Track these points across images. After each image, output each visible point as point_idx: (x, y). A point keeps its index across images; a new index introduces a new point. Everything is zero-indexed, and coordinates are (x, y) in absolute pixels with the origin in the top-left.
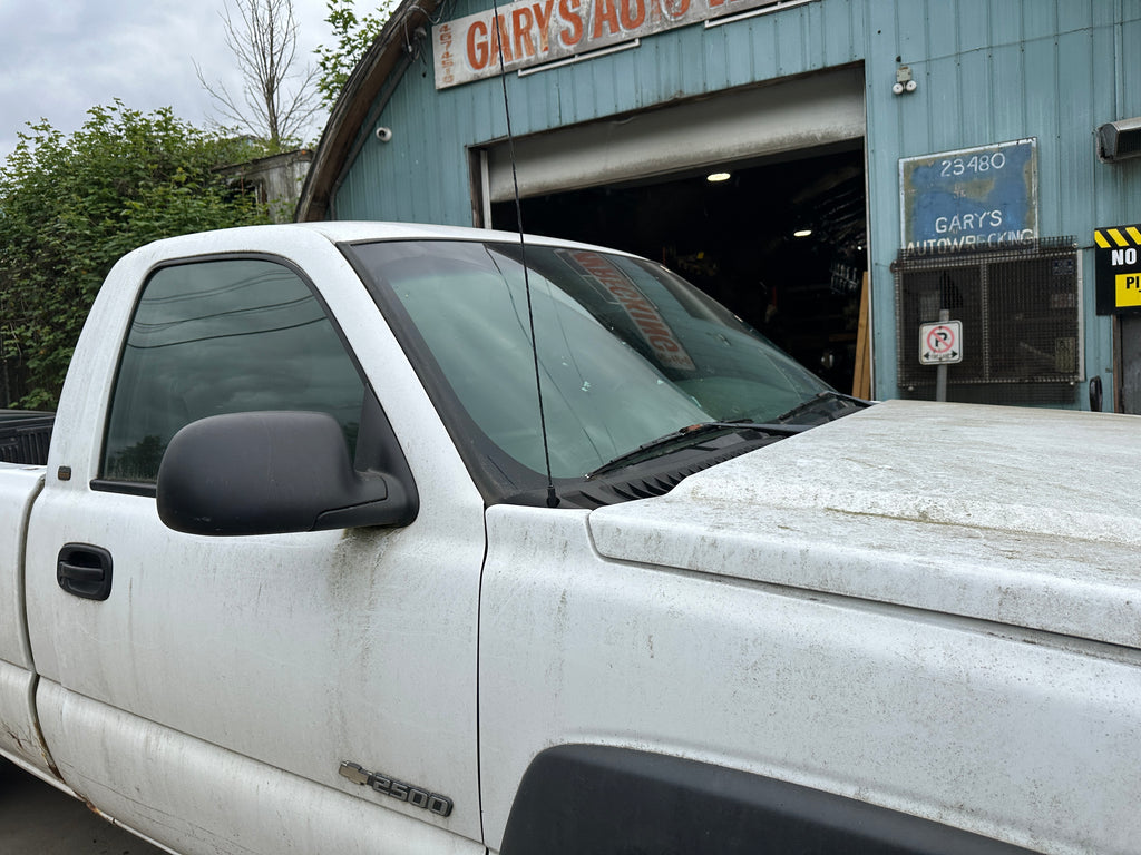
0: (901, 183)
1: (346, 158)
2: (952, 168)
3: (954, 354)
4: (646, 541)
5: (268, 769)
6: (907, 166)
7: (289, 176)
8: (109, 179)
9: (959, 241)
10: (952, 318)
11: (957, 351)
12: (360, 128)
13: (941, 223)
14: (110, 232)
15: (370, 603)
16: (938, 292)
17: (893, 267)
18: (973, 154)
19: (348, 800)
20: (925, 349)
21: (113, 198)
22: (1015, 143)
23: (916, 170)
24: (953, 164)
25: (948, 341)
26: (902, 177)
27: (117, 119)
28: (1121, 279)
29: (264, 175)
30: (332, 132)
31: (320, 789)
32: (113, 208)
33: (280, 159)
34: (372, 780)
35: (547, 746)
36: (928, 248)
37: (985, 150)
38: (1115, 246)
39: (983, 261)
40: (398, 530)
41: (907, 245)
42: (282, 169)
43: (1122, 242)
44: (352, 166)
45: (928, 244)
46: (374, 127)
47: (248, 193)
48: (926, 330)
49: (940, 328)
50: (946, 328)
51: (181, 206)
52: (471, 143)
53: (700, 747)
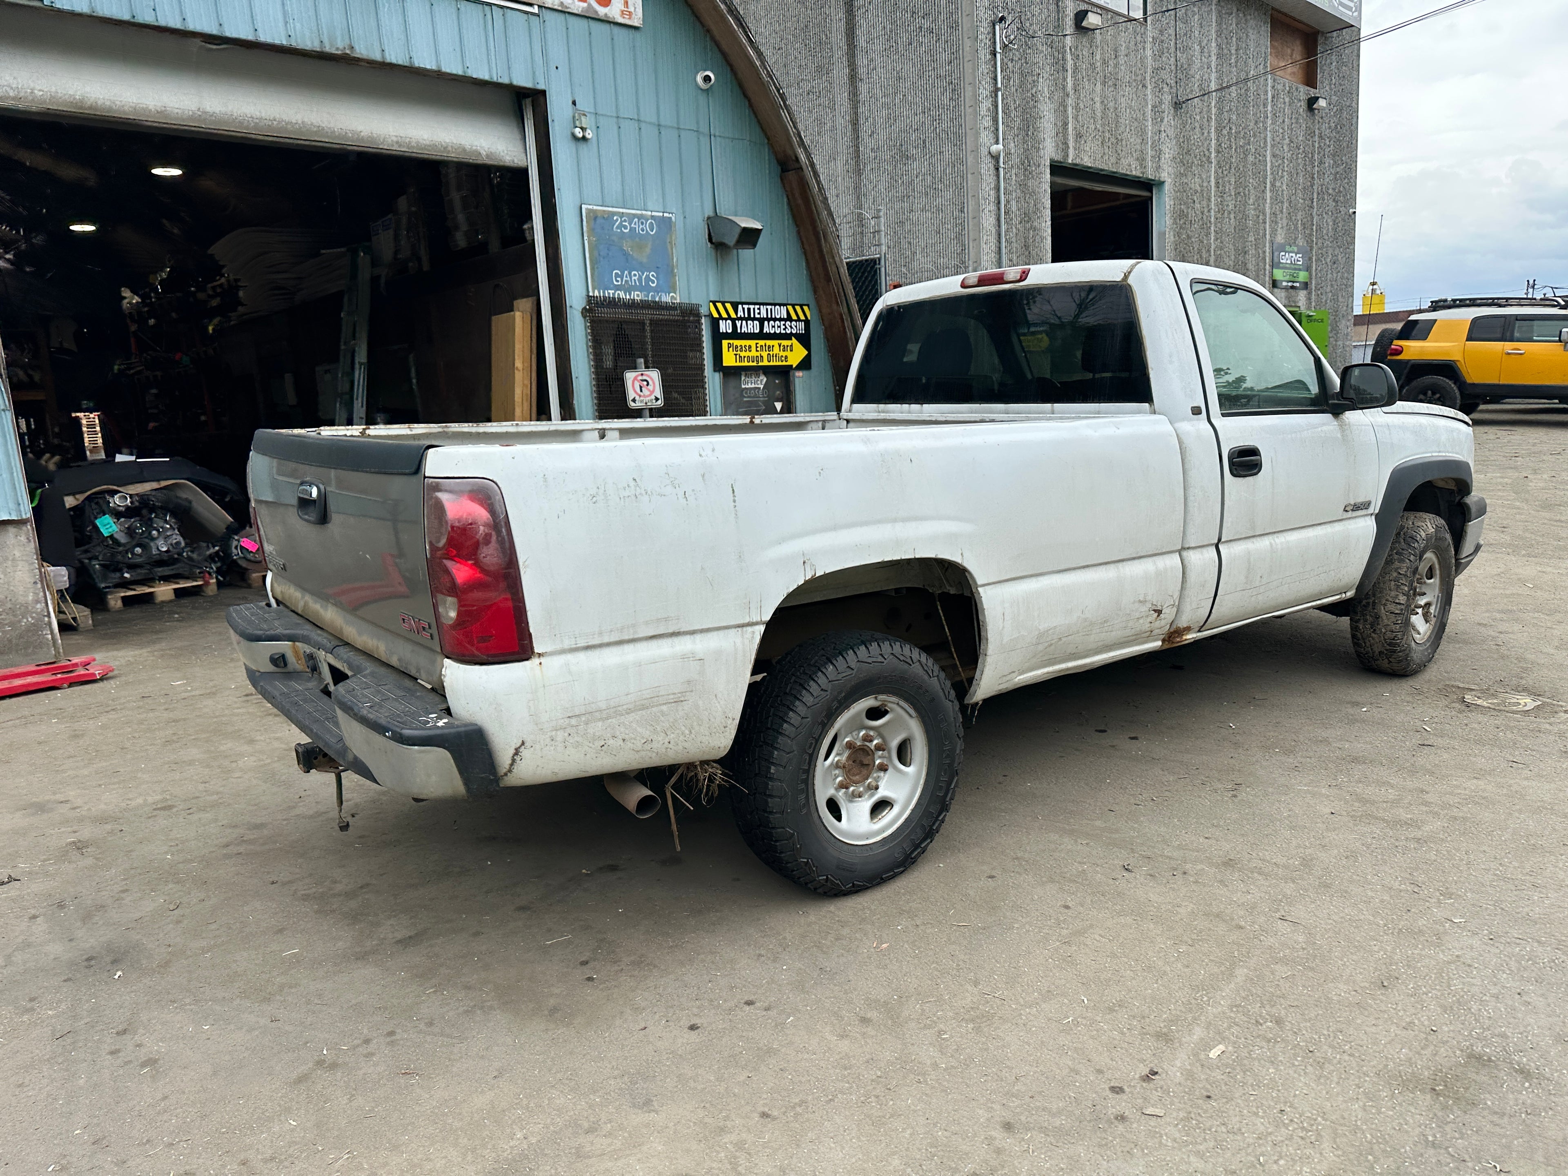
2: (621, 226)
3: (657, 399)
6: (589, 213)
9: (630, 295)
10: (648, 365)
11: (659, 397)
13: (617, 275)
17: (585, 312)
18: (635, 216)
20: (631, 394)
22: (661, 214)
23: (595, 218)
24: (622, 221)
25: (651, 387)
26: (585, 223)
28: (725, 343)
36: (610, 298)
37: (642, 215)
38: (721, 318)
39: (647, 316)
41: (594, 292)
43: (725, 315)
45: (609, 293)
48: (628, 376)
49: (641, 375)
50: (647, 375)
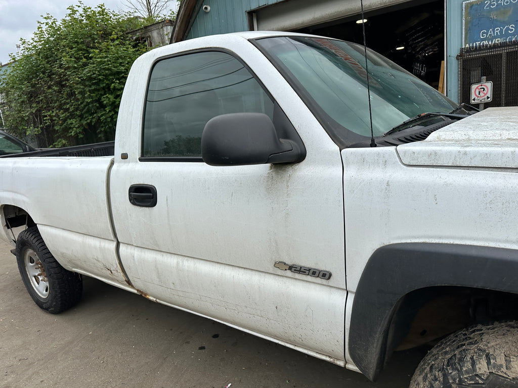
0: (463, 14)
1: (189, 22)
2: (490, 4)
3: (488, 98)
4: (429, 156)
5: (237, 269)
6: (467, 5)
7: (161, 33)
8: (81, 40)
9: (492, 42)
10: (487, 80)
11: (490, 96)
12: (195, 6)
13: (483, 33)
14: (85, 65)
15: (288, 195)
16: (480, 68)
17: (458, 58)
19: (277, 278)
20: (473, 96)
21: (84, 49)
23: (471, 6)
24: (491, 2)
25: (485, 92)
26: (464, 11)
27: (81, 11)
29: (150, 34)
30: (182, 9)
31: (264, 274)
32: (85, 54)
33: (157, 25)
34: (291, 268)
35: (382, 245)
36: (476, 46)
39: (504, 51)
40: (296, 164)
41: (465, 46)
42: (158, 31)
44: (192, 26)
45: (476, 44)
46: (202, 6)
47: (144, 43)
48: (474, 87)
49: (481, 85)
50: (484, 85)
51: (115, 51)
52: (249, 9)
53: (462, 238)
